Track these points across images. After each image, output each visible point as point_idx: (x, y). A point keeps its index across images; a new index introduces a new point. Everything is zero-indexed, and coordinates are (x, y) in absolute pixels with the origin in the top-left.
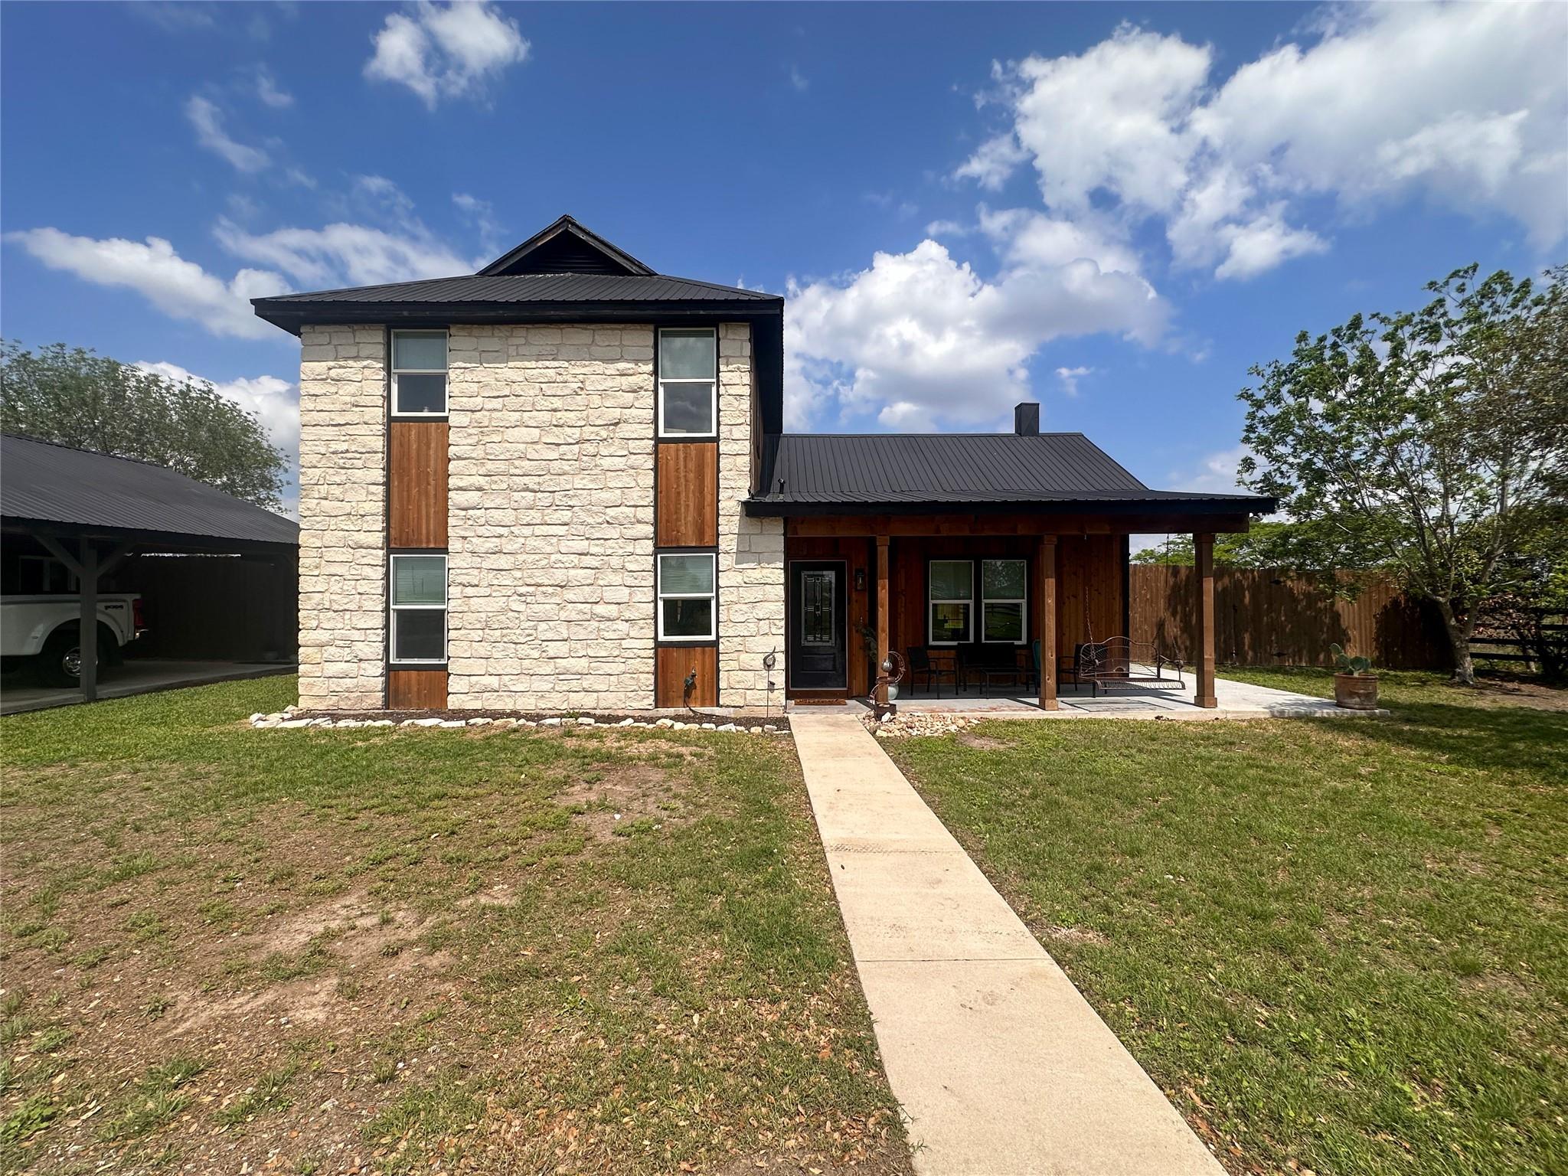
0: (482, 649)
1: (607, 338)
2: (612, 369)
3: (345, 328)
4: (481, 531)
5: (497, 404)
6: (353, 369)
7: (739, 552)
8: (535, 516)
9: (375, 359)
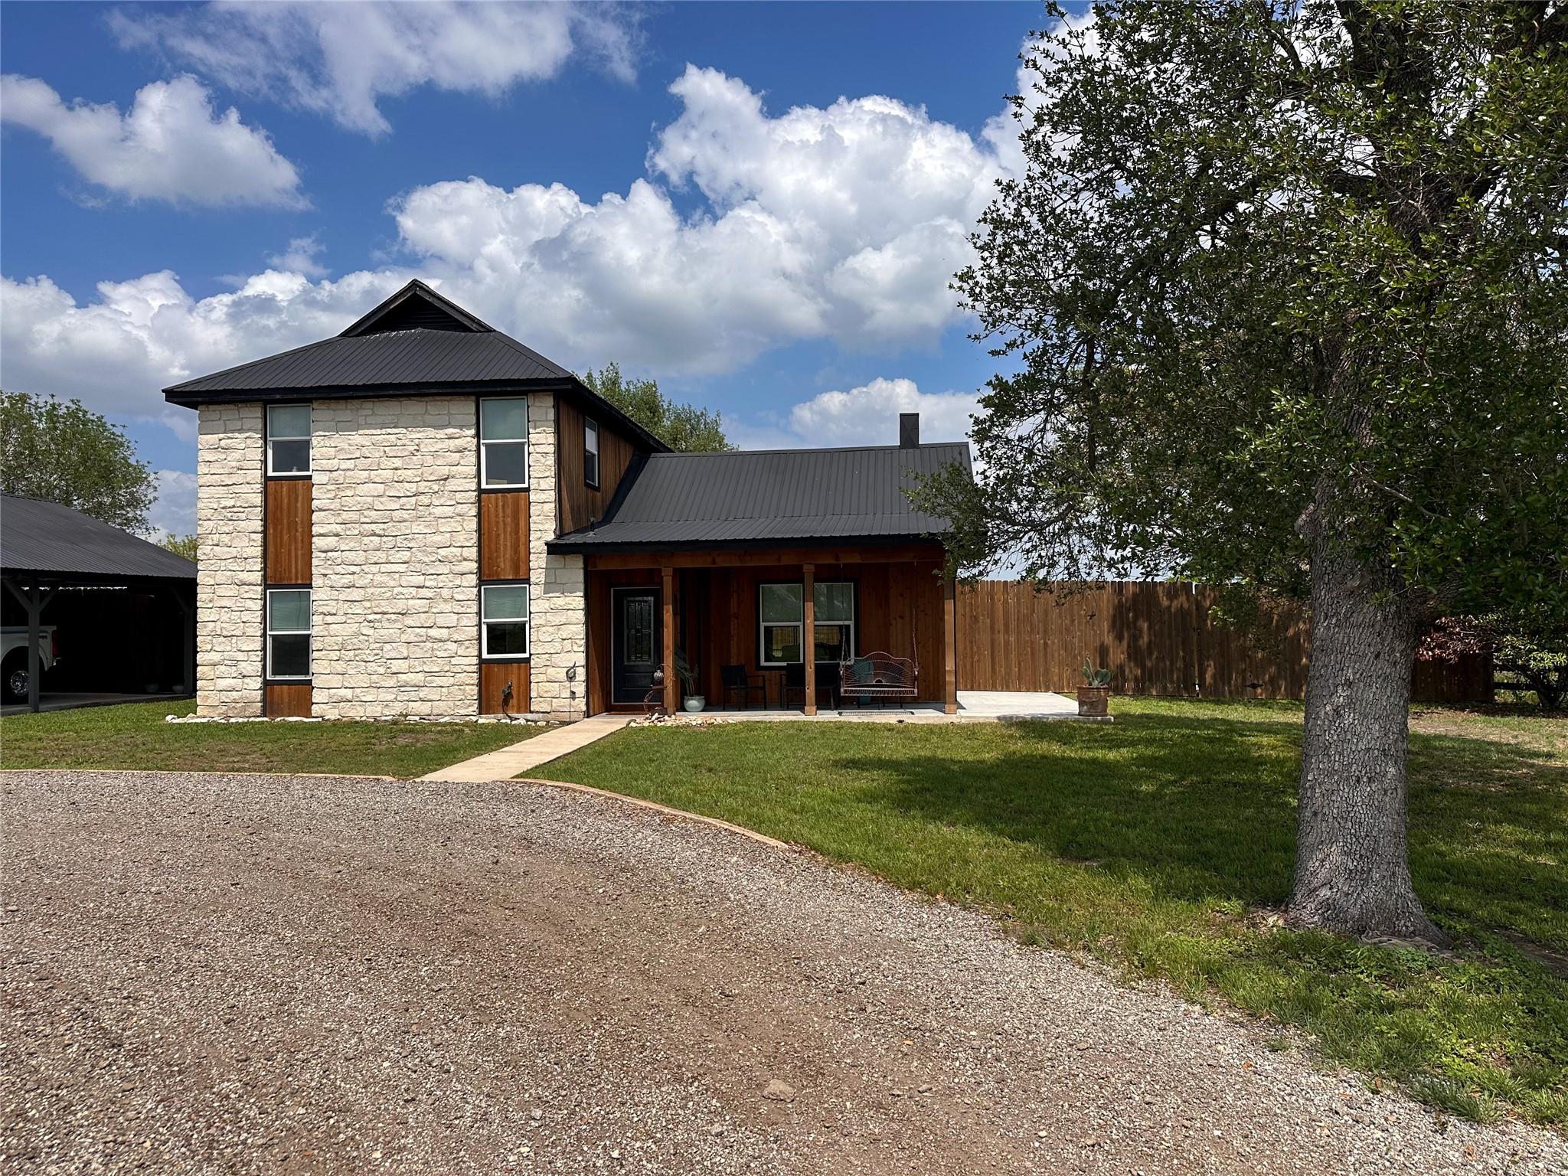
0: (339, 667)
1: (436, 408)
2: (441, 434)
3: (231, 406)
4: (339, 569)
5: (350, 464)
6: (238, 440)
7: (546, 583)
8: (381, 556)
9: (255, 431)
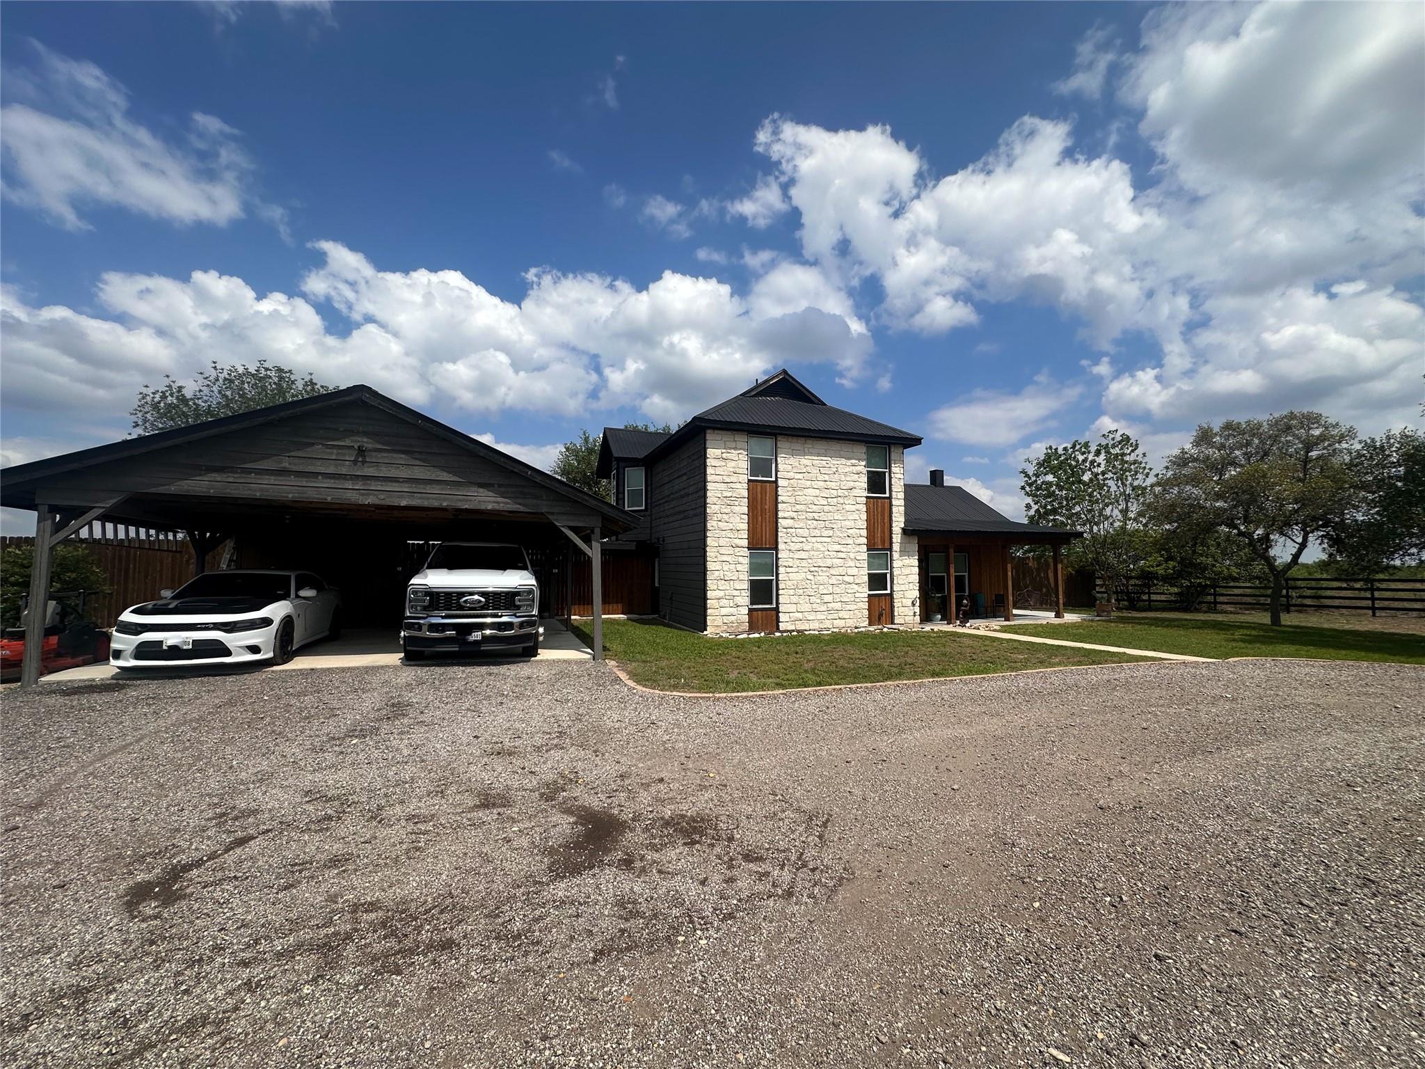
0: (794, 599)
1: (846, 448)
2: (849, 462)
3: (728, 432)
4: (794, 539)
5: (800, 476)
6: (733, 454)
7: (900, 551)
8: (817, 533)
9: (743, 449)
